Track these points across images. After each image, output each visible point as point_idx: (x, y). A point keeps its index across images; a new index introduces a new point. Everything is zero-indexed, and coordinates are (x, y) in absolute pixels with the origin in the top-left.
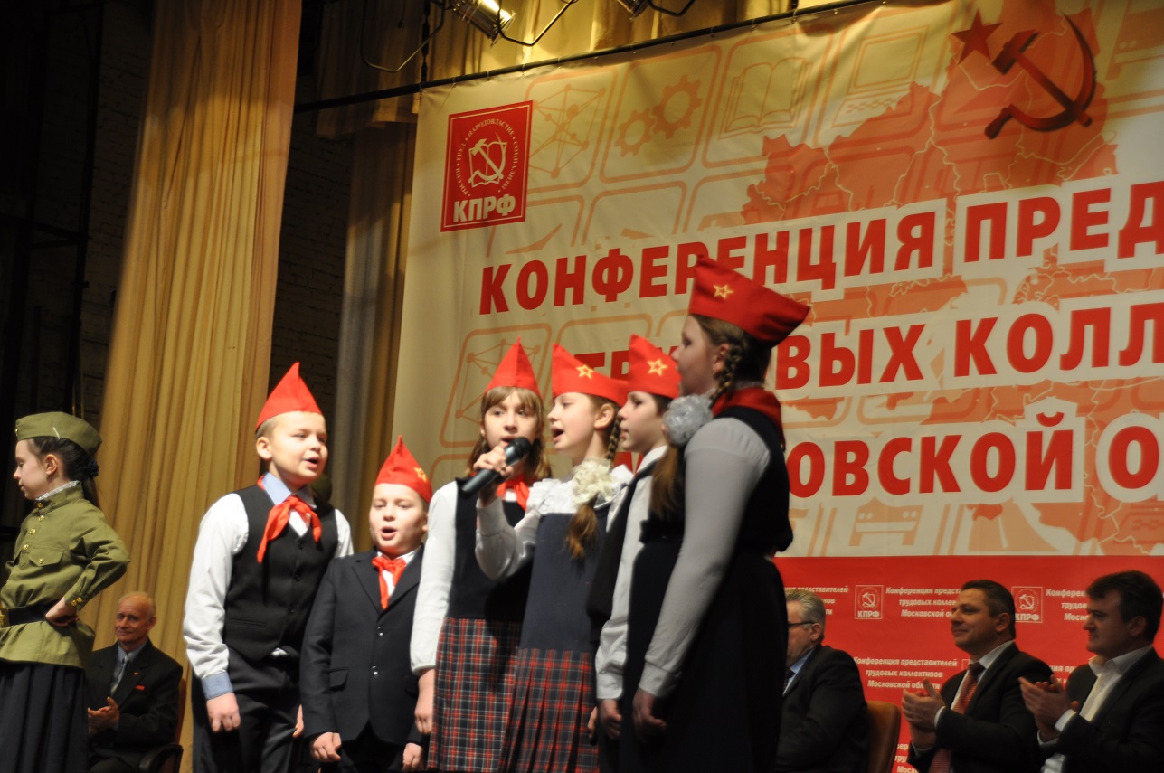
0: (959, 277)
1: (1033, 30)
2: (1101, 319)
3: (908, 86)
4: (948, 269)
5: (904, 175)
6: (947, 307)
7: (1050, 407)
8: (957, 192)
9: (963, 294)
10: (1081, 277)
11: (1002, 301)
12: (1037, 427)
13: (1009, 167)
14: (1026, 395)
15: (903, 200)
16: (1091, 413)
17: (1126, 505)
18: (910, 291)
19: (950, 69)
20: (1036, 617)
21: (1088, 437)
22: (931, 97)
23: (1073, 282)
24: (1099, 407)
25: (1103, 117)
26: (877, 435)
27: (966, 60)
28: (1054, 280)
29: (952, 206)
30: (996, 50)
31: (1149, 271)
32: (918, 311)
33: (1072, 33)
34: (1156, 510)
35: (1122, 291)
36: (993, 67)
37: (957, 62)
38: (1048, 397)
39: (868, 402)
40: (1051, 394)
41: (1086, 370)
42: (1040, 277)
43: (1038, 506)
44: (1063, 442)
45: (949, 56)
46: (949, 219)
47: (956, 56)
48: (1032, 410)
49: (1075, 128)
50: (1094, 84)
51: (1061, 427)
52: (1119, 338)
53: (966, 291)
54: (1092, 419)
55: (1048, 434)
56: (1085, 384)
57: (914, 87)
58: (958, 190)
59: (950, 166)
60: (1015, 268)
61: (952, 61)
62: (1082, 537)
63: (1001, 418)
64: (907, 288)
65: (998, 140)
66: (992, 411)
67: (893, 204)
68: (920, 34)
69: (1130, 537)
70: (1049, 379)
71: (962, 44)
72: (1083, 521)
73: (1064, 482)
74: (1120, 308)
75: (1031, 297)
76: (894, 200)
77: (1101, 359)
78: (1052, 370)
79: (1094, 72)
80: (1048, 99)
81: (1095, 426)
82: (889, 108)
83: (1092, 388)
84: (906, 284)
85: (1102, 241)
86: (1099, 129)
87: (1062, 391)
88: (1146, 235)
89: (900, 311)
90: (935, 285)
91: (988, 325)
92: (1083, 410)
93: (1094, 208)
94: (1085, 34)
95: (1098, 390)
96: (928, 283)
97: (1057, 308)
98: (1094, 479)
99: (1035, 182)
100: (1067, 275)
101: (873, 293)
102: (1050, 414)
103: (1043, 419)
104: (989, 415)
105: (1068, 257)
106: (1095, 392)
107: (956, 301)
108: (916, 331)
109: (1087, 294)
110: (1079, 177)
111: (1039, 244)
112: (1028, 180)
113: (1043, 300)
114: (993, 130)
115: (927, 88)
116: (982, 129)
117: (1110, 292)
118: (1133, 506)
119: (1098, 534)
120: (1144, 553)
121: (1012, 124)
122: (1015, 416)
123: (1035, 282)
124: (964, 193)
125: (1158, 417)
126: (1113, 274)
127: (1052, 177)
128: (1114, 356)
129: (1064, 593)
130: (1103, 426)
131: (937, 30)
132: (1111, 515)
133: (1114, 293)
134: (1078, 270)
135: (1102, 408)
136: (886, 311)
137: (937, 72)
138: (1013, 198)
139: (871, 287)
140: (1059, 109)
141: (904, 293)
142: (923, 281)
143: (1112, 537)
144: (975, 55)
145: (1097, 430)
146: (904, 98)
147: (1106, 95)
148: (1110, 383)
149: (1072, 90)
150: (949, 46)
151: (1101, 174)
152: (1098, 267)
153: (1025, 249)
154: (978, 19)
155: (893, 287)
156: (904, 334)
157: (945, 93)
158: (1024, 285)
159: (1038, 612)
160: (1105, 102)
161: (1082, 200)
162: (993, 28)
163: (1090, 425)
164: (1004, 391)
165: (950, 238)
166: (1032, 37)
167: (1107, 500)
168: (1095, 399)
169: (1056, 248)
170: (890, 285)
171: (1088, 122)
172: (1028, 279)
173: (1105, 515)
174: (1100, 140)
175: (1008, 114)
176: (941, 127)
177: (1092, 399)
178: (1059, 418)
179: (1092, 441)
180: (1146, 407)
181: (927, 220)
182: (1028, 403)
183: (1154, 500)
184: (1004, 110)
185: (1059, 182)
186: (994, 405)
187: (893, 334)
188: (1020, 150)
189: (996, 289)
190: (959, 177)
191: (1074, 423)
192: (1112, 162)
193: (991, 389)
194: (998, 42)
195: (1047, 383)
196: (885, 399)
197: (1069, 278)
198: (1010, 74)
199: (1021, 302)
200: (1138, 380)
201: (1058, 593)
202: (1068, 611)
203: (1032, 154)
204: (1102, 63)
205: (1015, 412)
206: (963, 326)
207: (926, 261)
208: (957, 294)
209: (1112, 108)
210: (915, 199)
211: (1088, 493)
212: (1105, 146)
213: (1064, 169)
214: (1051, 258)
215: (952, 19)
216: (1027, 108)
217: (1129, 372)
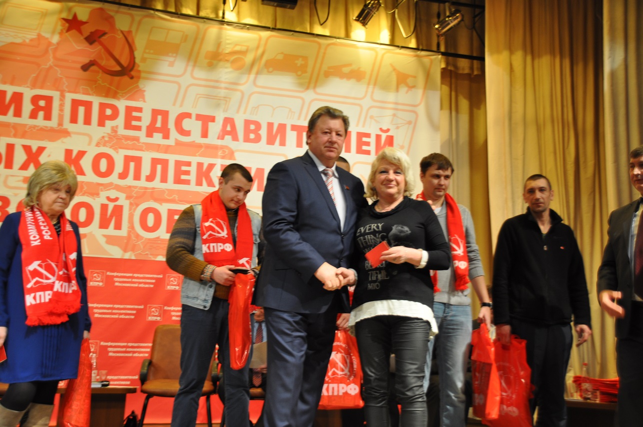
0: (66, 129)
1: (105, 31)
2: (138, 161)
3: (36, 34)
4: (60, 124)
5: (34, 75)
6: (59, 141)
7: (113, 194)
8: (65, 91)
9: (69, 138)
10: (129, 142)
11: (89, 144)
12: (106, 202)
13: (94, 86)
14: (101, 187)
15: (34, 86)
16: (132, 199)
17: (146, 239)
18: (38, 130)
19: (61, 33)
20: (101, 284)
21: (130, 209)
22: (50, 44)
23: (125, 143)
24: (136, 197)
25: (139, 78)
26: (16, 195)
27: (70, 32)
28: (115, 140)
29: (62, 97)
30: (87, 34)
31: (159, 145)
32: (42, 140)
33: (124, 38)
34: (159, 242)
35: (148, 151)
36: (84, 41)
37: (65, 31)
38: (112, 190)
39: (10, 179)
40: (113, 189)
41: (130, 181)
42: (109, 138)
43: (104, 236)
44: (118, 210)
45: (59, 28)
46: (61, 102)
47: (64, 29)
48: (104, 194)
49: (126, 79)
50: (134, 63)
51: (117, 203)
52: (146, 170)
53: (70, 136)
54: (132, 202)
55: (111, 206)
56: (130, 187)
57: (39, 35)
58: (66, 89)
59: (61, 78)
60: (96, 131)
61: (62, 30)
62: (125, 251)
63: (87, 196)
64: (37, 128)
65: (87, 73)
66: (83, 192)
67: (28, 87)
68: (42, 12)
69: (147, 252)
70: (113, 182)
71: (67, 25)
72: (126, 244)
73: (118, 227)
74: (147, 158)
75: (104, 145)
76: (28, 85)
77: (137, 177)
78: (114, 178)
79: (134, 58)
80: (112, 62)
81: (134, 205)
82: (24, 41)
83: (133, 189)
84: (35, 127)
85: (138, 128)
86: (137, 82)
87: (118, 188)
88: (158, 130)
89: (32, 138)
90: (52, 130)
91: (82, 154)
92: (128, 198)
93: (135, 114)
94: (130, 41)
95: (136, 190)
96: (49, 128)
97: (117, 152)
98: (132, 227)
99: (107, 96)
100: (122, 139)
101: (15, 126)
102: (113, 197)
103: (109, 199)
104: (81, 194)
105: (122, 131)
106: (134, 191)
107: (65, 140)
108: (41, 150)
109: (132, 149)
110: (127, 99)
111: (109, 123)
112: (104, 95)
113: (110, 148)
114: (85, 68)
115: (47, 39)
116: (79, 66)
117: (142, 150)
118: (149, 239)
119: (133, 250)
120: (153, 259)
121: (94, 68)
122: (95, 196)
123: (107, 139)
124: (69, 92)
125: (161, 205)
126: (143, 143)
127: (115, 96)
128: (143, 177)
129: (115, 274)
130: (137, 205)
131: (53, 13)
132: (139, 242)
133: (144, 151)
134: (127, 138)
135: (137, 198)
136: (23, 136)
137: (53, 33)
138: (96, 101)
139: (14, 123)
140: (118, 68)
141: (34, 130)
142: (46, 127)
143: (140, 252)
144: (74, 32)
145: (134, 207)
146: (34, 39)
147: (140, 69)
148: (141, 188)
149: (124, 61)
150: (60, 23)
151: (138, 101)
152: (137, 139)
153: (101, 123)
154: (75, 16)
155: (28, 126)
156: (34, 149)
157: (58, 44)
158: (101, 140)
159: (102, 282)
160: (139, 71)
161: (129, 110)
162: (83, 23)
163: (131, 204)
164: (89, 184)
165: (61, 109)
166: (104, 34)
167: (138, 236)
168: (135, 194)
169: (117, 127)
170: (26, 125)
171: (132, 78)
172: (103, 137)
173: (137, 242)
174: (138, 87)
175: (92, 63)
176: (55, 58)
177: (133, 193)
178: (117, 199)
179: (132, 211)
180: (156, 200)
181: (49, 100)
182: (102, 191)
183: (158, 238)
184: (91, 61)
185: (119, 99)
186: (84, 189)
187: (27, 149)
188: (99, 81)
189: (87, 139)
190: (67, 84)
191: (123, 202)
192: (143, 97)
193: (83, 182)
194: (87, 30)
195: (111, 184)
196: (22, 178)
197: (123, 141)
198: (93, 46)
199: (99, 146)
200: (153, 188)
201: (112, 274)
202: (117, 282)
203: (105, 84)
204: (138, 55)
205: (95, 194)
206: (68, 152)
207: (48, 117)
208: (66, 137)
209: (143, 75)
210: (42, 88)
211: (129, 232)
212: (140, 90)
213: (121, 94)
214: (114, 130)
215: (61, 11)
216: (103, 63)
217: (150, 185)
